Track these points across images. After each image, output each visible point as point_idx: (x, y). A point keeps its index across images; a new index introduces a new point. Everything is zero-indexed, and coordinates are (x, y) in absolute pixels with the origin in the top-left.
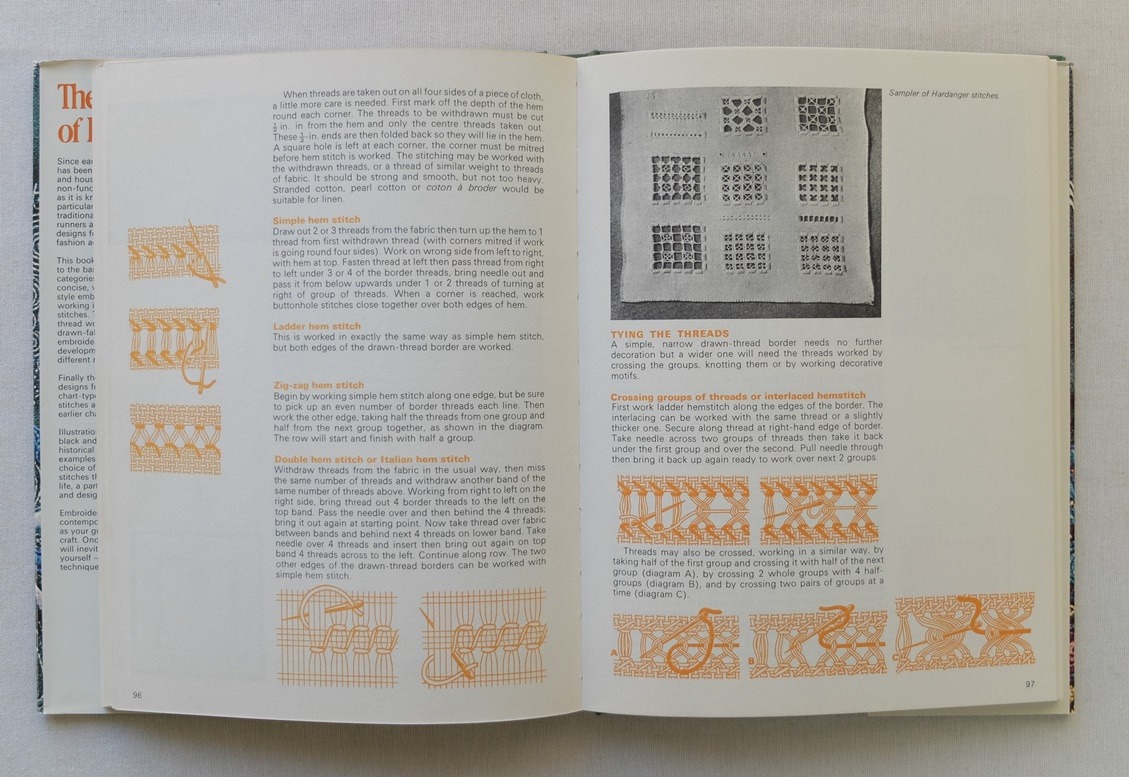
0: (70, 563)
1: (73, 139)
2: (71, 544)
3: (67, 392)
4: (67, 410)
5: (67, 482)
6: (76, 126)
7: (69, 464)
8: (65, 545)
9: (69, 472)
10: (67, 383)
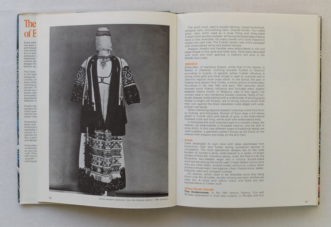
0: (28, 160)
1: (29, 36)
3: (27, 110)
4: (27, 115)
5: (27, 136)
6: (29, 32)
7: (27, 131)
8: (26, 155)
9: (27, 134)
10: (27, 107)
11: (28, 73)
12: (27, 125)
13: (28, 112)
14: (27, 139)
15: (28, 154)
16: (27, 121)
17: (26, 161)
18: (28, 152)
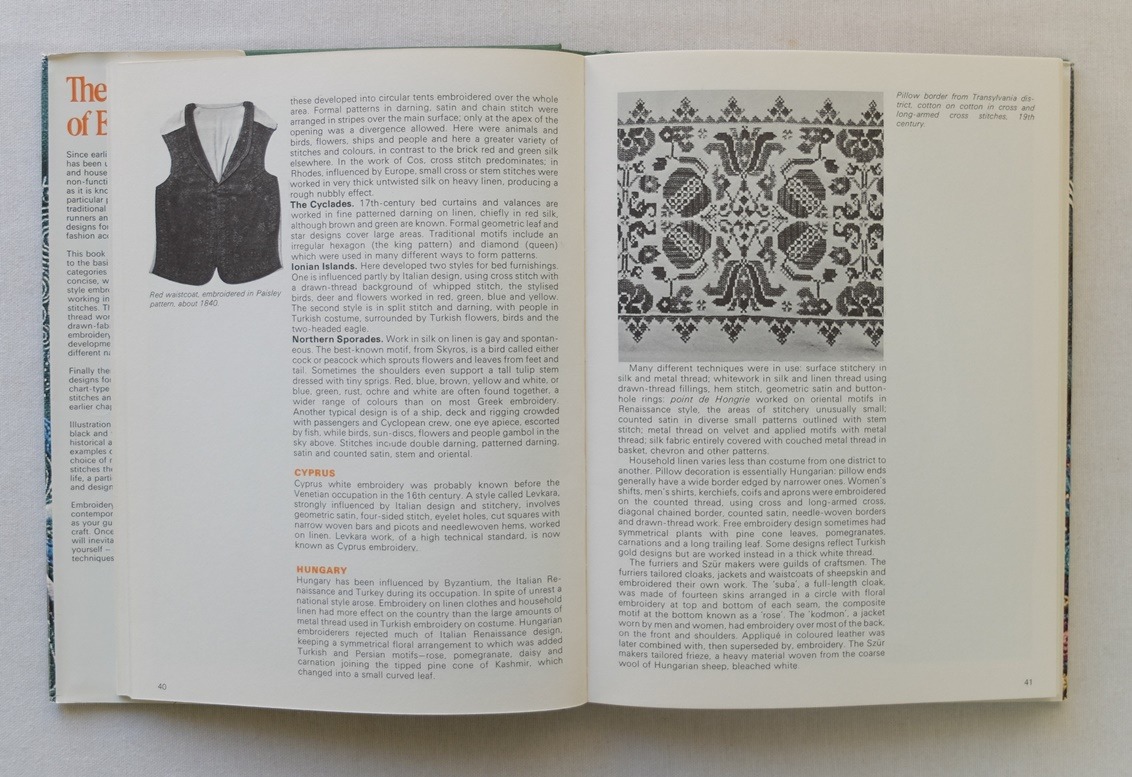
0: (81, 555)
1: (82, 132)
2: (82, 536)
3: (78, 385)
4: (78, 403)
5: (79, 474)
6: (85, 119)
7: (79, 457)
8: (77, 537)
9: (80, 465)
10: (79, 376)
11: (79, 259)
12: (80, 434)
13: (81, 390)
14: (80, 484)
15: (81, 533)
16: (79, 423)
18: (81, 528)
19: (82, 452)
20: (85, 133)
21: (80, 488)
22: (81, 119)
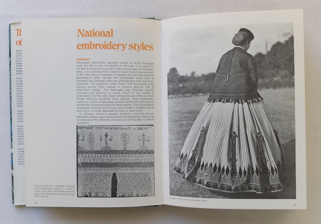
0: (21, 163)
1: (20, 44)
2: (21, 158)
3: (20, 115)
4: (20, 120)
5: (20, 140)
6: (21, 41)
7: (20, 135)
8: (20, 158)
9: (20, 138)
10: (20, 113)
11: (20, 80)
12: (20, 129)
13: (21, 116)
14: (20, 143)
16: (20, 126)
17: (20, 164)
18: (21, 155)
19: (21, 134)
20: (21, 45)
21: (20, 144)
22: (20, 41)
